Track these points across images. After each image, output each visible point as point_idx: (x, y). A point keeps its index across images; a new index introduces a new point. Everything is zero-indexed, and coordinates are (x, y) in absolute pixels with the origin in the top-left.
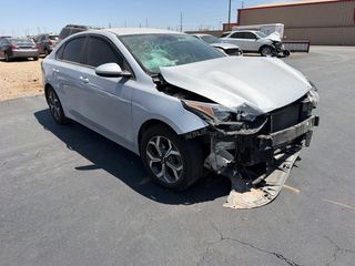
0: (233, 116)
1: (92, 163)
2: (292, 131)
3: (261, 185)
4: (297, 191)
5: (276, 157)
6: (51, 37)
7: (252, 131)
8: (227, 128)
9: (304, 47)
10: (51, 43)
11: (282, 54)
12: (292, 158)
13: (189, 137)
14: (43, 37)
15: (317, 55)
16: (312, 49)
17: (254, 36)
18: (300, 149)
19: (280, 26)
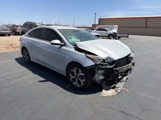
0: (104, 61)
1: (44, 79)
2: (125, 67)
3: (114, 88)
4: (127, 90)
5: (119, 77)
6: (17, 26)
7: (111, 67)
8: (102, 65)
9: (126, 35)
10: (16, 29)
11: (117, 38)
12: (125, 78)
13: (88, 68)
14: (13, 26)
15: (132, 39)
16: (130, 36)
17: (106, 30)
18: (127, 75)
19: (116, 26)
